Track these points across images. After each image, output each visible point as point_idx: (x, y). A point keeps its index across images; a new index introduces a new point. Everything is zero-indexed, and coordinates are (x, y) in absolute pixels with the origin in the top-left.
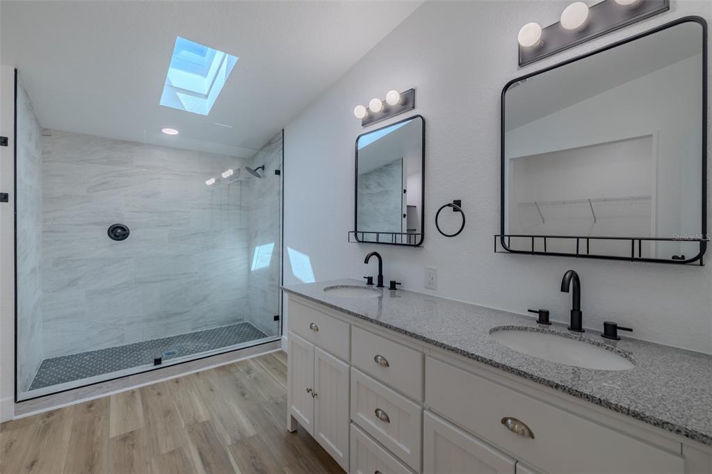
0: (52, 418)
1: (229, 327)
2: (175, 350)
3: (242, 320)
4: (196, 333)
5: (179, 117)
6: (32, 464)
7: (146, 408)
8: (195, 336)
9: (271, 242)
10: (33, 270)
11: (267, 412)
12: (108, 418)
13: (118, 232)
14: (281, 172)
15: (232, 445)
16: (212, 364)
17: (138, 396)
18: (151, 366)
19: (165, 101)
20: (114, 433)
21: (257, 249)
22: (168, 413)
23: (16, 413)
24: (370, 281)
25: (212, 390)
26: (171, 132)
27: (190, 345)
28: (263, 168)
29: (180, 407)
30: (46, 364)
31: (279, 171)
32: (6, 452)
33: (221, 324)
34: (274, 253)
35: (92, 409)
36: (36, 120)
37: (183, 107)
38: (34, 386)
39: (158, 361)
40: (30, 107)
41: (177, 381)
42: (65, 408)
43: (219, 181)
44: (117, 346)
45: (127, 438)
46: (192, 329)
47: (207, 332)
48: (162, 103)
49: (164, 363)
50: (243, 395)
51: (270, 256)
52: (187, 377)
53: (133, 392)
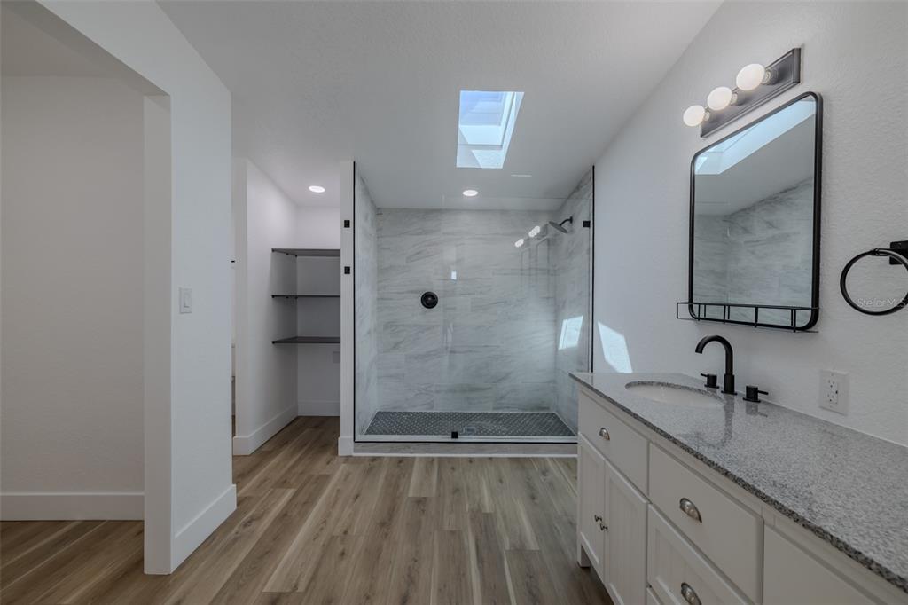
0: (375, 463)
1: (532, 414)
2: (474, 428)
3: (548, 408)
4: (497, 414)
5: (476, 176)
6: (357, 497)
7: (440, 479)
8: (495, 417)
9: (580, 315)
10: (369, 332)
11: (556, 528)
12: (410, 478)
13: (429, 300)
14: (591, 223)
15: (510, 550)
16: (507, 452)
17: (436, 464)
18: (448, 438)
19: (461, 162)
20: (411, 494)
21: (565, 322)
22: (456, 490)
23: (355, 451)
24: (712, 381)
25: (501, 481)
26: (470, 193)
27: (488, 425)
28: (571, 220)
29: (468, 489)
30: (380, 415)
31: (589, 222)
32: (345, 480)
33: (523, 409)
34: (583, 330)
35: (402, 464)
36: (372, 202)
37: (478, 164)
38: (369, 432)
39: (455, 435)
40: (367, 192)
41: (471, 460)
42: (384, 457)
43: (528, 240)
44: (428, 411)
45: (420, 502)
46: (494, 409)
47: (508, 415)
48: (458, 165)
49: (461, 438)
50: (533, 498)
51: (579, 333)
52: (480, 459)
53: (433, 459)
